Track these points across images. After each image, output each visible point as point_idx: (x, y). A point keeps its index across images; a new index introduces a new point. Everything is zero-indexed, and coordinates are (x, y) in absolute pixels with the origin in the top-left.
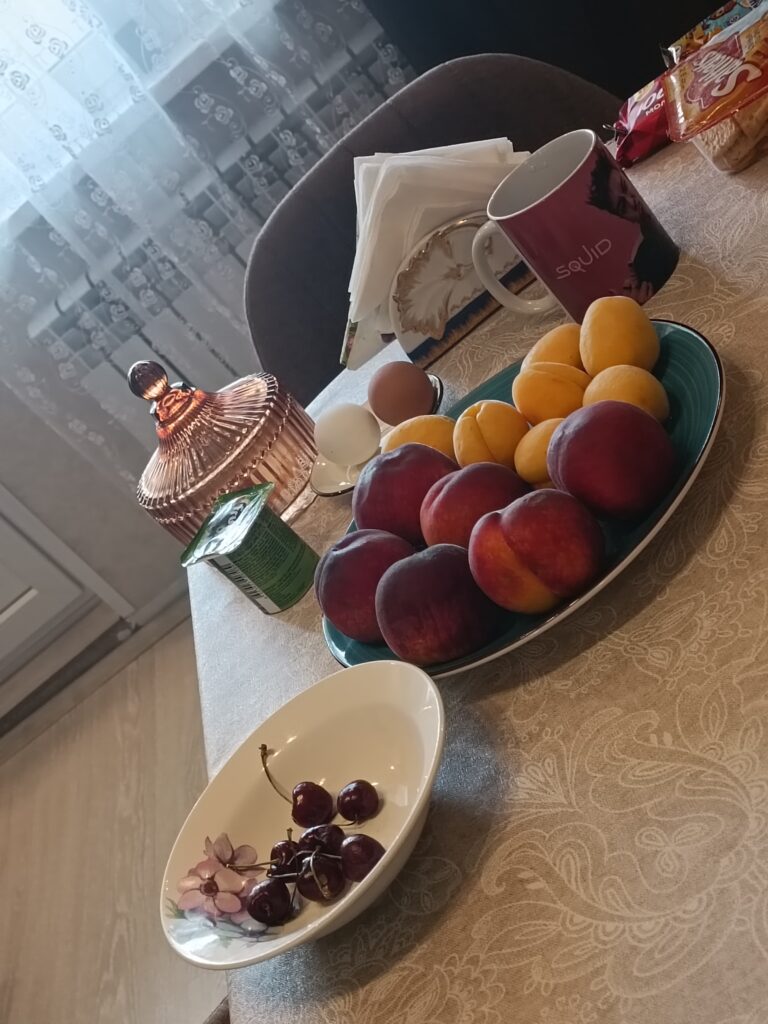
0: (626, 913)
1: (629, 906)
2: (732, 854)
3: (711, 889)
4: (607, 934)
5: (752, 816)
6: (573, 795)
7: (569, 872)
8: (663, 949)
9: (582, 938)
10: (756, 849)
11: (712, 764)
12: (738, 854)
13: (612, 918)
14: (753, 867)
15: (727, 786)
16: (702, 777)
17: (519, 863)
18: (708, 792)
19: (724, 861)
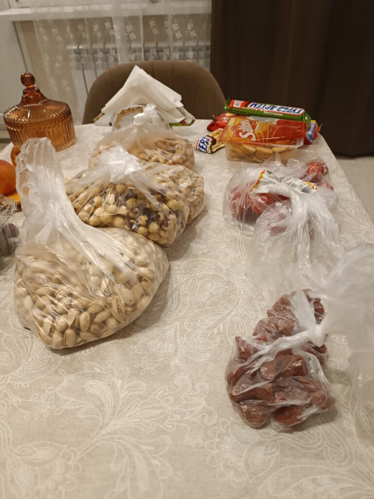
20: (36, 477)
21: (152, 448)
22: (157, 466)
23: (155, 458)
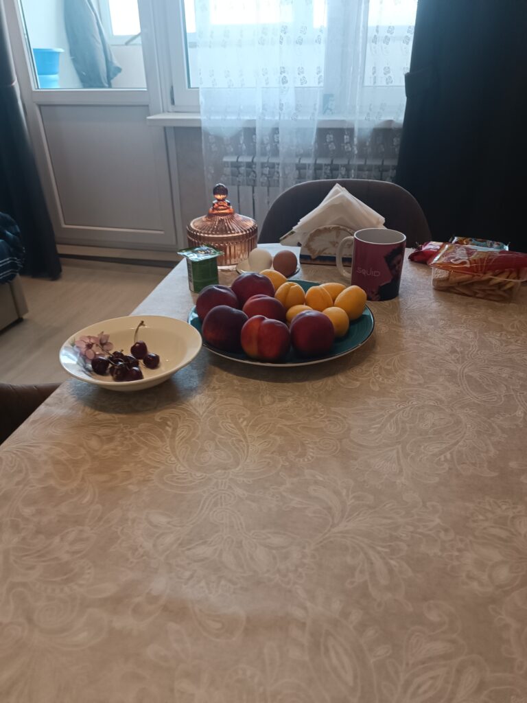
0: (181, 459)
1: (184, 458)
2: (223, 471)
3: (207, 475)
4: (170, 460)
5: (240, 467)
6: (205, 414)
7: (180, 434)
8: (178, 479)
9: (162, 454)
10: (231, 476)
11: (247, 442)
12: (225, 473)
13: (176, 457)
14: (224, 480)
15: (244, 451)
16: (241, 443)
17: (172, 418)
18: (237, 448)
19: (219, 471)
20: (274, 558)
21: (387, 550)
22: (395, 566)
23: (392, 559)
